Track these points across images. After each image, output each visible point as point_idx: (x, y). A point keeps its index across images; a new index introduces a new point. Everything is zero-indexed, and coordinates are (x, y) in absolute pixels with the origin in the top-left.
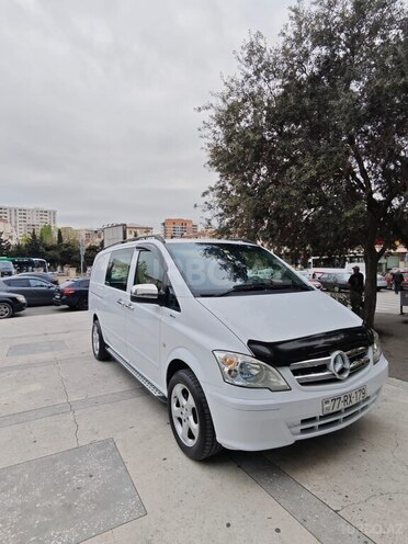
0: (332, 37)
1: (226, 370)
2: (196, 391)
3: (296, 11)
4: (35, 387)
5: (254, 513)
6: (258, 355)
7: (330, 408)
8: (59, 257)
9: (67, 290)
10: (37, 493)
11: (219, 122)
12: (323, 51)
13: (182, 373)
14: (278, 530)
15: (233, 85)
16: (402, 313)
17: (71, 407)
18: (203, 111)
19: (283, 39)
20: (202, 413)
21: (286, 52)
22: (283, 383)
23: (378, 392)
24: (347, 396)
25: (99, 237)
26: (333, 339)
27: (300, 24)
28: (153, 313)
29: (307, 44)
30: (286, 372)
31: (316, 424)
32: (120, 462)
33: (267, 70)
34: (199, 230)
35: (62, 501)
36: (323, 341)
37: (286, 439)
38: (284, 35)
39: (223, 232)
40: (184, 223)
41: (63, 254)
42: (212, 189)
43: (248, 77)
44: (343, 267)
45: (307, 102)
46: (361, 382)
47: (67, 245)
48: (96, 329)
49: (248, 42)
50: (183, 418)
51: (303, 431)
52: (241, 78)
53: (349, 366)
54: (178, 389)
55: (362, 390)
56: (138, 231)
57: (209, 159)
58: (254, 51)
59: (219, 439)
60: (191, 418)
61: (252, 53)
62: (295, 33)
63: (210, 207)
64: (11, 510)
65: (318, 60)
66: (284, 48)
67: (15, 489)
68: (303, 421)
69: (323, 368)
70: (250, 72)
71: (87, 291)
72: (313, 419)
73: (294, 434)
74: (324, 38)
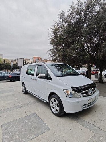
0: (80, 14)
1: (67, 94)
2: (58, 100)
3: (71, 6)
4: (9, 102)
5: (75, 127)
6: (74, 90)
7: (90, 102)
8: (4, 67)
9: (10, 76)
10: (21, 127)
11: (53, 33)
12: (78, 17)
13: (54, 96)
14: (82, 130)
15: (57, 24)
16: (95, 80)
17: (21, 106)
18: (49, 30)
19: (68, 13)
20: (60, 105)
21: (69, 16)
22: (79, 96)
23: (97, 98)
24: (93, 99)
25: (15, 61)
26: (87, 86)
27: (73, 9)
28: (44, 81)
29: (74, 14)
30: (80, 94)
31: (86, 106)
32: (39, 118)
33: (65, 20)
34: (42, 60)
35: (28, 128)
36: (83, 87)
37: (80, 109)
38: (68, 12)
39: (54, 60)
40: (38, 58)
41: (5, 66)
42: (51, 50)
43: (60, 22)
44: (80, 69)
45: (75, 29)
46: (95, 96)
47: (6, 64)
48: (23, 86)
49: (61, 13)
50: (54, 106)
51: (84, 107)
52: (58, 22)
53: (92, 92)
54: (52, 100)
55: (95, 97)
56: (26, 60)
57: (50, 42)
58: (62, 15)
59: (65, 111)
60: (57, 106)
61: (61, 16)
62: (71, 12)
63: (50, 54)
64: (16, 131)
65: (77, 19)
66: (68, 15)
67: (15, 126)
68: (84, 105)
69: (87, 93)
70: (61, 21)
71: (20, 76)
72: (86, 105)
73: (82, 108)
74: (78, 13)
